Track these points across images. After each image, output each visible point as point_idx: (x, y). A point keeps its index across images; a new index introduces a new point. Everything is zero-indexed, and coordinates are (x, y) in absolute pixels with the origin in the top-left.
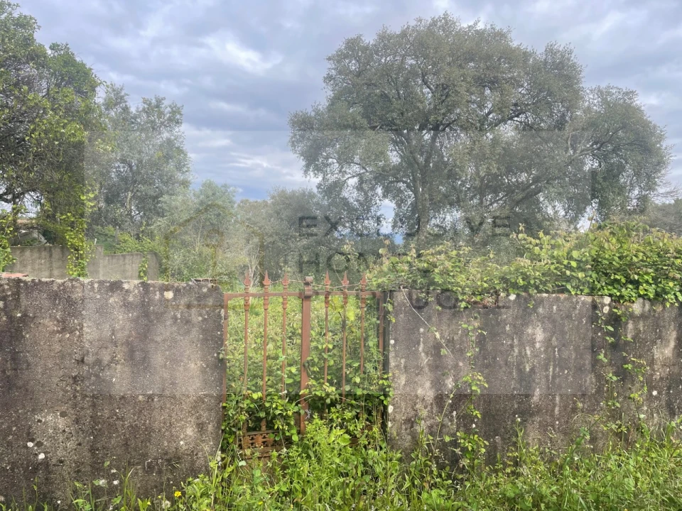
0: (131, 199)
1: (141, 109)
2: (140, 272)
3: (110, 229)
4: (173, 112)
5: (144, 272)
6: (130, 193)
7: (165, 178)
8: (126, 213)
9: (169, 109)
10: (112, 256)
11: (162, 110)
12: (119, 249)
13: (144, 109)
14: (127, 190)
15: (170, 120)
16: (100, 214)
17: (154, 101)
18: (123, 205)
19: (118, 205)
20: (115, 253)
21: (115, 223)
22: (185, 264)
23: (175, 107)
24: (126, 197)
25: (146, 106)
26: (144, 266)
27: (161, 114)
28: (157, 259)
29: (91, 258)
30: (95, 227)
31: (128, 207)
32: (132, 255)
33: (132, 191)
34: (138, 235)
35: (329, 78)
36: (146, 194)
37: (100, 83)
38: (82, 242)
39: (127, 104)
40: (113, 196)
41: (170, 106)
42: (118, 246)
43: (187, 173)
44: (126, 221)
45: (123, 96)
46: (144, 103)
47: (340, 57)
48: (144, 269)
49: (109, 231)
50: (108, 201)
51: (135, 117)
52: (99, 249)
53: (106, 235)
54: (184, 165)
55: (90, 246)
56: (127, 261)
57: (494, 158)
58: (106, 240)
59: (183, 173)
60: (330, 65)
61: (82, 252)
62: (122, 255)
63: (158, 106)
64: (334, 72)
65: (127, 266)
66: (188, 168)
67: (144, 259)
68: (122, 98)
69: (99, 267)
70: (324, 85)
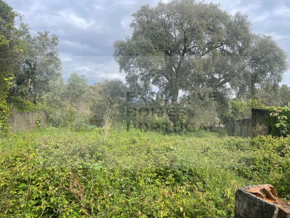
0: (31, 82)
1: (36, 37)
2: (37, 121)
3: (20, 98)
4: (54, 39)
5: (39, 121)
6: (30, 79)
7: (50, 72)
8: (28, 89)
9: (51, 37)
10: (22, 113)
11: (48, 37)
12: (25, 109)
13: (38, 37)
14: (28, 78)
15: (52, 42)
16: (14, 90)
17: (43, 33)
18: (26, 85)
19: (24, 86)
20: (23, 111)
21: (22, 94)
22: (62, 117)
23: (55, 36)
24: (28, 82)
25: (39, 35)
26: (39, 118)
27: (47, 40)
28: (45, 113)
29: (10, 114)
30: (11, 97)
31: (29, 86)
32: (32, 112)
33: (31, 78)
34: (34, 101)
35: (133, 25)
36: (39, 80)
37: (17, 15)
38: (5, 105)
39: (29, 33)
40: (21, 80)
41: (52, 36)
42: (24, 107)
43: (60, 70)
44: (28, 94)
45: (28, 29)
46: (39, 34)
47: (139, 15)
48: (39, 119)
49: (19, 99)
50: (18, 83)
51: (33, 40)
52: (15, 109)
53: (18, 101)
54: (59, 66)
55: (10, 107)
56: (30, 115)
57: (213, 65)
58: (18, 104)
59: (58, 70)
60: (133, 18)
61: (4, 111)
62: (27, 112)
63: (45, 36)
64: (136, 22)
65: (30, 118)
66: (61, 67)
67: (39, 114)
68: (26, 30)
69: (14, 119)
70: (130, 28)
